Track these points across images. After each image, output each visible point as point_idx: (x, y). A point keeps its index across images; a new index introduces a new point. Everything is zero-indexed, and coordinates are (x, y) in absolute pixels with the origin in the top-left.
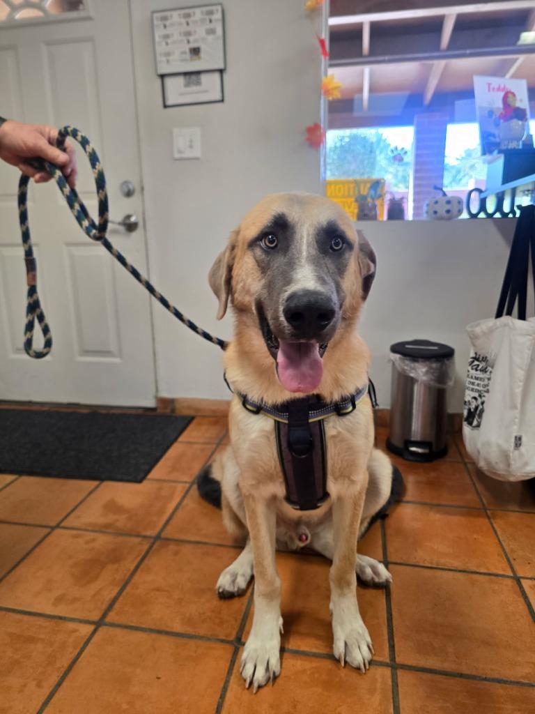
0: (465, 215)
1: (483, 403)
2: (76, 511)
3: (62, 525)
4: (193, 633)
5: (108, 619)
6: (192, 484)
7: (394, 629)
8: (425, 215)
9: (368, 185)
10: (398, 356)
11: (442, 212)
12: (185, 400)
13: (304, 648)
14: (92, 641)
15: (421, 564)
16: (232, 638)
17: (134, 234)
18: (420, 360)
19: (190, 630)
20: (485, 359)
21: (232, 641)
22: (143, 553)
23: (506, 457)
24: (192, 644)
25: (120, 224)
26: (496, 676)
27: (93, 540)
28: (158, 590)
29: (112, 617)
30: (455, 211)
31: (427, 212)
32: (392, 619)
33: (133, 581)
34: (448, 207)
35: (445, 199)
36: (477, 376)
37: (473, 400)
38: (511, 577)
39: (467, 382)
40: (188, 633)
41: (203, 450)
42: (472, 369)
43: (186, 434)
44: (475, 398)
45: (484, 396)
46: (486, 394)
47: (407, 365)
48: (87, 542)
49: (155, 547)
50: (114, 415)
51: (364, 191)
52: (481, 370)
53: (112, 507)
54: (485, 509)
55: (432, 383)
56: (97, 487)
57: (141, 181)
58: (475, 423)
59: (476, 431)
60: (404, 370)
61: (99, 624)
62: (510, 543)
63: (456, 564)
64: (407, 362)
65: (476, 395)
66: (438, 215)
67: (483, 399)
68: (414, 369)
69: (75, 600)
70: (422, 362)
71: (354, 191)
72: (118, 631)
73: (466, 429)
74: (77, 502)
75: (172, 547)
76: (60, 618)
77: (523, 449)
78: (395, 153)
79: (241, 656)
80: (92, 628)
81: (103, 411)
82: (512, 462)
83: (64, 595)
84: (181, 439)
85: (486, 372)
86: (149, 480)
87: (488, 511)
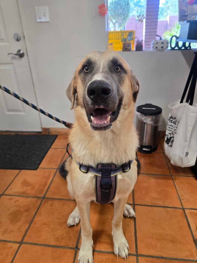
0: (169, 48)
1: (173, 137)
2: (10, 186)
3: (5, 193)
4: (59, 245)
5: (24, 241)
6: (57, 169)
7: (137, 237)
8: (152, 48)
9: (127, 34)
10: (139, 113)
11: (159, 47)
12: (53, 128)
13: (103, 250)
14: (18, 252)
15: (147, 204)
16: (74, 246)
17: (23, 59)
18: (148, 115)
19: (57, 244)
20: (175, 118)
21: (74, 248)
22: (38, 206)
23: (181, 159)
24: (59, 250)
25: (16, 55)
26: (175, 257)
27: (18, 201)
28: (44, 224)
29: (26, 239)
30: (165, 47)
31: (153, 47)
32: (136, 232)
33: (34, 220)
34: (162, 45)
35: (161, 41)
36: (171, 125)
37: (169, 134)
38: (181, 208)
39: (167, 127)
40: (56, 245)
41: (61, 152)
42: (170, 122)
43: (54, 144)
44: (170, 134)
45: (174, 135)
46: (175, 134)
47: (143, 117)
48: (15, 202)
49: (43, 202)
50: (25, 135)
51: (125, 37)
52: (173, 123)
53: (25, 183)
54: (172, 176)
55: (153, 124)
56: (19, 173)
57: (23, 33)
58: (170, 144)
59: (170, 148)
60: (141, 119)
61: (21, 243)
62: (181, 192)
63: (161, 203)
64: (143, 116)
65: (171, 132)
66: (158, 49)
67: (174, 136)
68: (146, 119)
69: (11, 231)
70: (149, 116)
71: (121, 36)
72: (29, 245)
73: (166, 145)
74: (11, 181)
75: (50, 202)
76: (5, 241)
77: (188, 156)
78: (140, 18)
79: (77, 258)
80: (18, 245)
81: (20, 134)
82: (184, 161)
83: (6, 229)
84: (53, 147)
85: (175, 124)
86: (40, 168)
87: (173, 177)
